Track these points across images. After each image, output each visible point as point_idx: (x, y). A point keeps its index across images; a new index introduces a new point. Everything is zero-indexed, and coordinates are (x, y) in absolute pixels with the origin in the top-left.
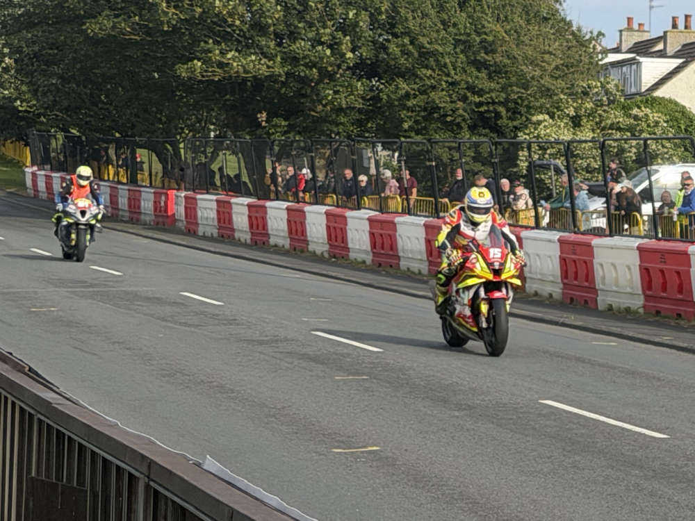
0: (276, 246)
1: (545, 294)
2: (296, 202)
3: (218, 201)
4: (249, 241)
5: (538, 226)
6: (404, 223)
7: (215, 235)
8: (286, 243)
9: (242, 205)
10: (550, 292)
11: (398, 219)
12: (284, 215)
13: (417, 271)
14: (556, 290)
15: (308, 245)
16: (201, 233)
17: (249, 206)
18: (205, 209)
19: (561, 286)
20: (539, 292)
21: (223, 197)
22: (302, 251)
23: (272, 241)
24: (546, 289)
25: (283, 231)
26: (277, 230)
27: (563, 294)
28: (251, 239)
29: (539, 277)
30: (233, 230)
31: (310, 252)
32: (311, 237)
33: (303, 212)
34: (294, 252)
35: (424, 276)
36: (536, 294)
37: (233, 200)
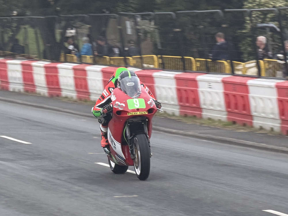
0: (66, 97)
1: (268, 128)
2: (79, 64)
3: (23, 65)
4: (47, 95)
5: (259, 76)
6: (160, 77)
7: (22, 90)
8: (74, 95)
9: (40, 67)
10: (272, 127)
11: (155, 74)
12: (71, 74)
13: (170, 113)
14: (277, 125)
15: (89, 95)
16: (11, 90)
17: (46, 68)
18: (14, 71)
19: (279, 121)
20: (264, 127)
21: (26, 62)
22: (86, 101)
23: (64, 93)
24: (268, 124)
25: (71, 86)
26: (67, 85)
27: (282, 128)
28: (49, 93)
29: (263, 115)
30: (34, 86)
31: (92, 101)
32: (92, 90)
33: (84, 71)
34: (80, 102)
35: (177, 117)
36: (261, 128)
37: (34, 64)
